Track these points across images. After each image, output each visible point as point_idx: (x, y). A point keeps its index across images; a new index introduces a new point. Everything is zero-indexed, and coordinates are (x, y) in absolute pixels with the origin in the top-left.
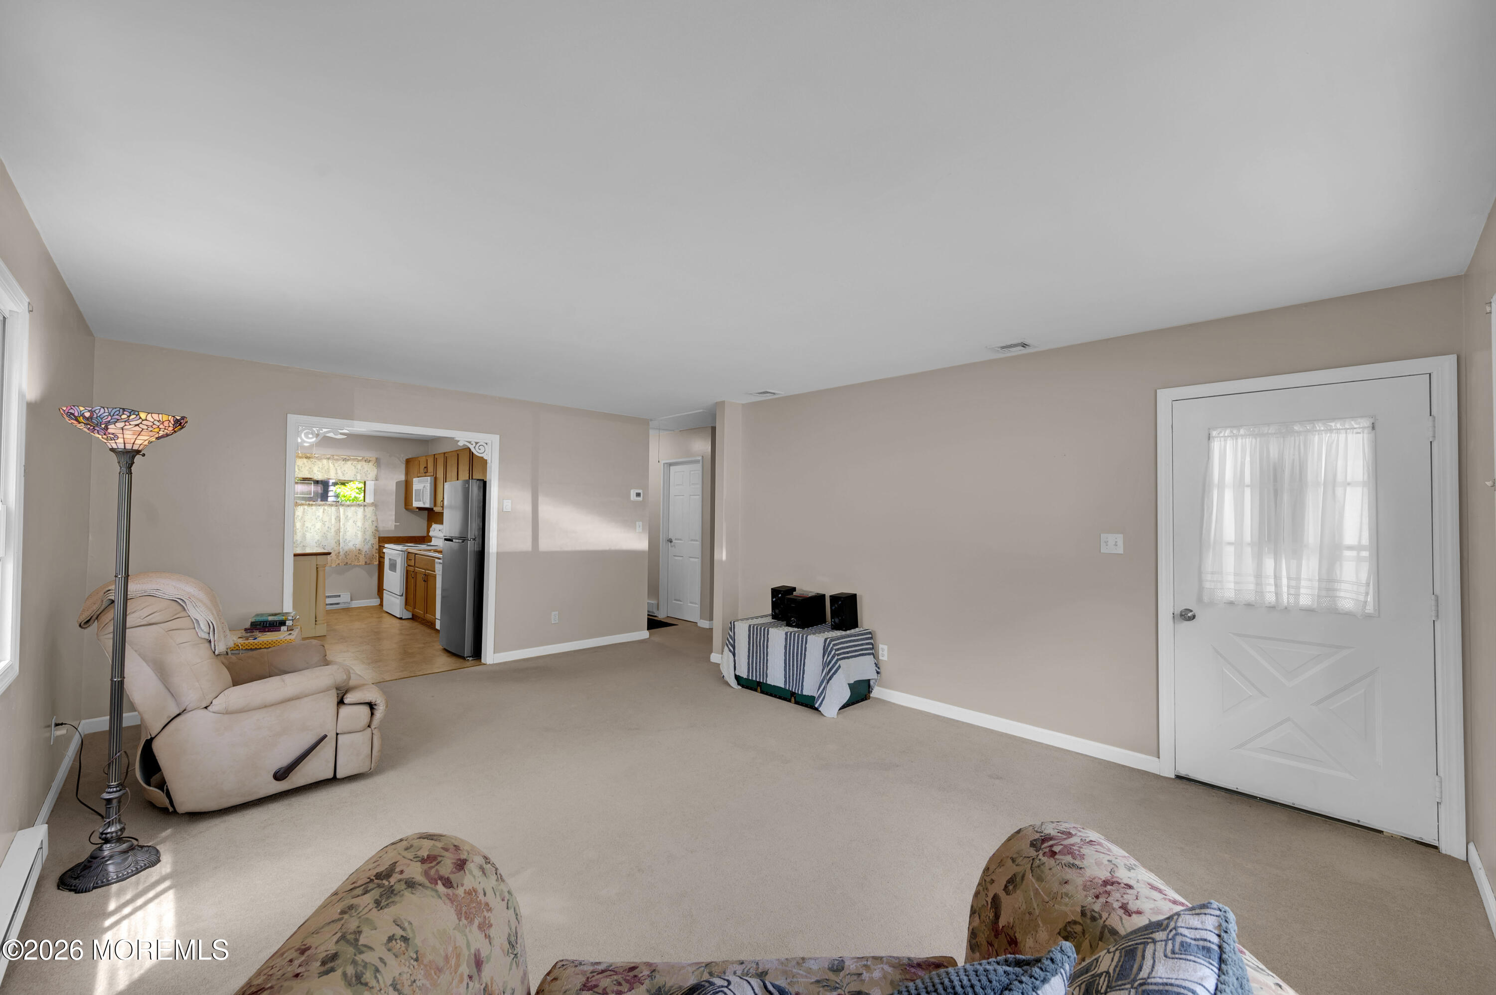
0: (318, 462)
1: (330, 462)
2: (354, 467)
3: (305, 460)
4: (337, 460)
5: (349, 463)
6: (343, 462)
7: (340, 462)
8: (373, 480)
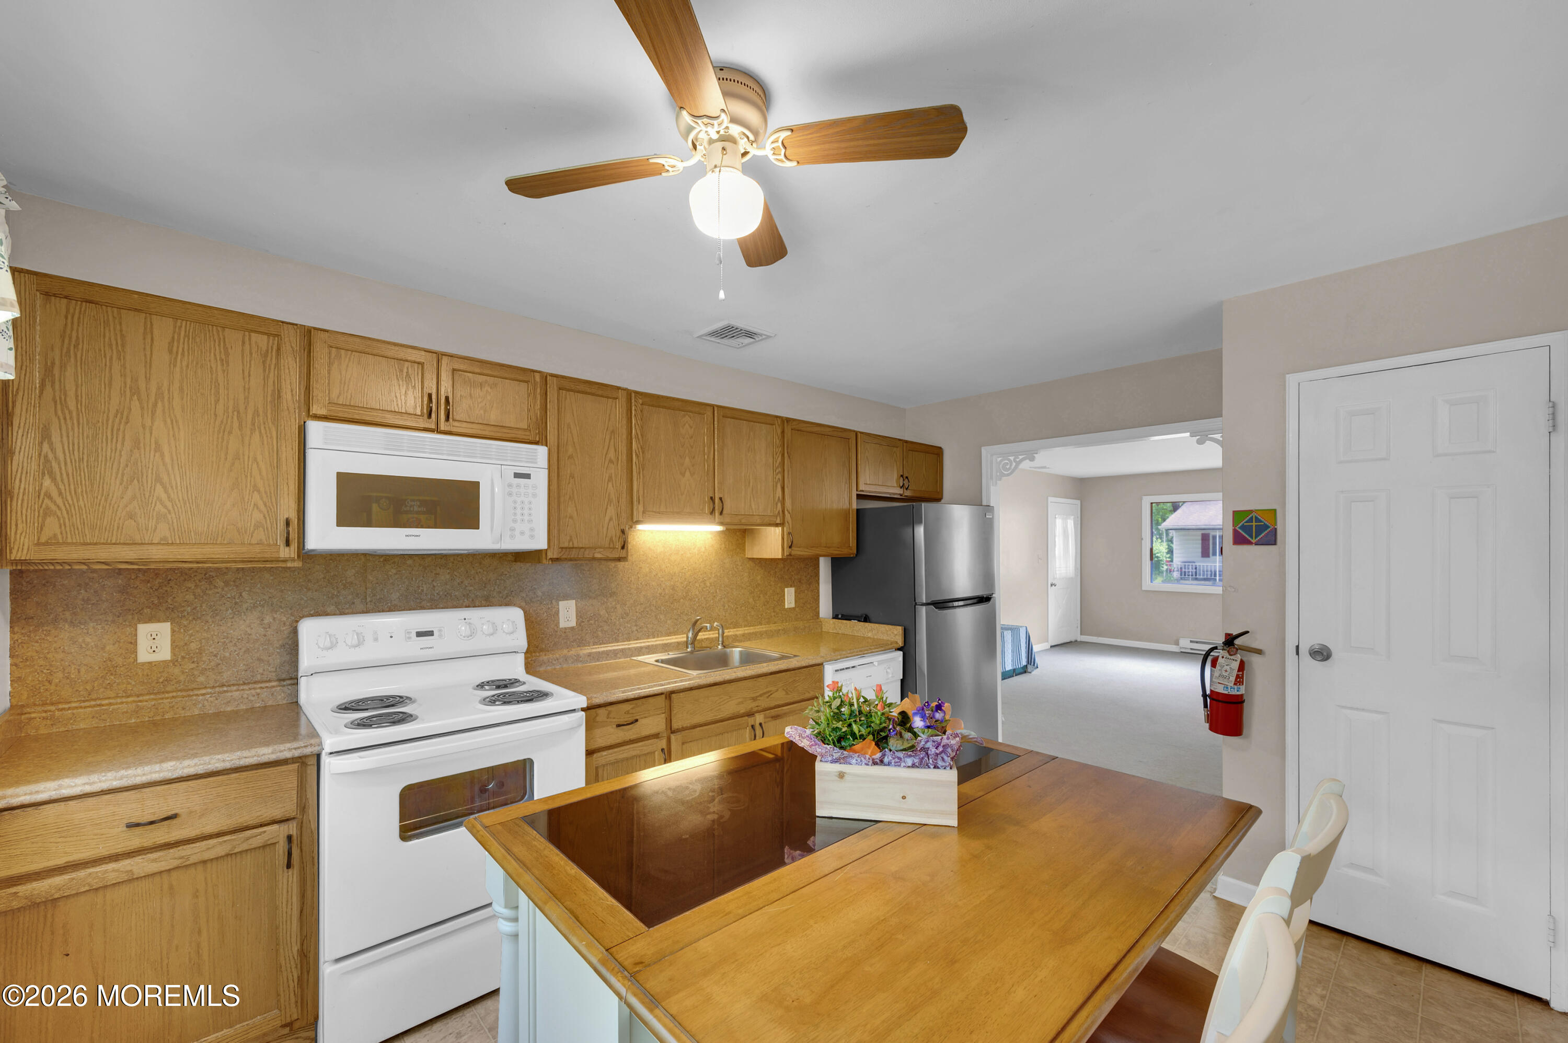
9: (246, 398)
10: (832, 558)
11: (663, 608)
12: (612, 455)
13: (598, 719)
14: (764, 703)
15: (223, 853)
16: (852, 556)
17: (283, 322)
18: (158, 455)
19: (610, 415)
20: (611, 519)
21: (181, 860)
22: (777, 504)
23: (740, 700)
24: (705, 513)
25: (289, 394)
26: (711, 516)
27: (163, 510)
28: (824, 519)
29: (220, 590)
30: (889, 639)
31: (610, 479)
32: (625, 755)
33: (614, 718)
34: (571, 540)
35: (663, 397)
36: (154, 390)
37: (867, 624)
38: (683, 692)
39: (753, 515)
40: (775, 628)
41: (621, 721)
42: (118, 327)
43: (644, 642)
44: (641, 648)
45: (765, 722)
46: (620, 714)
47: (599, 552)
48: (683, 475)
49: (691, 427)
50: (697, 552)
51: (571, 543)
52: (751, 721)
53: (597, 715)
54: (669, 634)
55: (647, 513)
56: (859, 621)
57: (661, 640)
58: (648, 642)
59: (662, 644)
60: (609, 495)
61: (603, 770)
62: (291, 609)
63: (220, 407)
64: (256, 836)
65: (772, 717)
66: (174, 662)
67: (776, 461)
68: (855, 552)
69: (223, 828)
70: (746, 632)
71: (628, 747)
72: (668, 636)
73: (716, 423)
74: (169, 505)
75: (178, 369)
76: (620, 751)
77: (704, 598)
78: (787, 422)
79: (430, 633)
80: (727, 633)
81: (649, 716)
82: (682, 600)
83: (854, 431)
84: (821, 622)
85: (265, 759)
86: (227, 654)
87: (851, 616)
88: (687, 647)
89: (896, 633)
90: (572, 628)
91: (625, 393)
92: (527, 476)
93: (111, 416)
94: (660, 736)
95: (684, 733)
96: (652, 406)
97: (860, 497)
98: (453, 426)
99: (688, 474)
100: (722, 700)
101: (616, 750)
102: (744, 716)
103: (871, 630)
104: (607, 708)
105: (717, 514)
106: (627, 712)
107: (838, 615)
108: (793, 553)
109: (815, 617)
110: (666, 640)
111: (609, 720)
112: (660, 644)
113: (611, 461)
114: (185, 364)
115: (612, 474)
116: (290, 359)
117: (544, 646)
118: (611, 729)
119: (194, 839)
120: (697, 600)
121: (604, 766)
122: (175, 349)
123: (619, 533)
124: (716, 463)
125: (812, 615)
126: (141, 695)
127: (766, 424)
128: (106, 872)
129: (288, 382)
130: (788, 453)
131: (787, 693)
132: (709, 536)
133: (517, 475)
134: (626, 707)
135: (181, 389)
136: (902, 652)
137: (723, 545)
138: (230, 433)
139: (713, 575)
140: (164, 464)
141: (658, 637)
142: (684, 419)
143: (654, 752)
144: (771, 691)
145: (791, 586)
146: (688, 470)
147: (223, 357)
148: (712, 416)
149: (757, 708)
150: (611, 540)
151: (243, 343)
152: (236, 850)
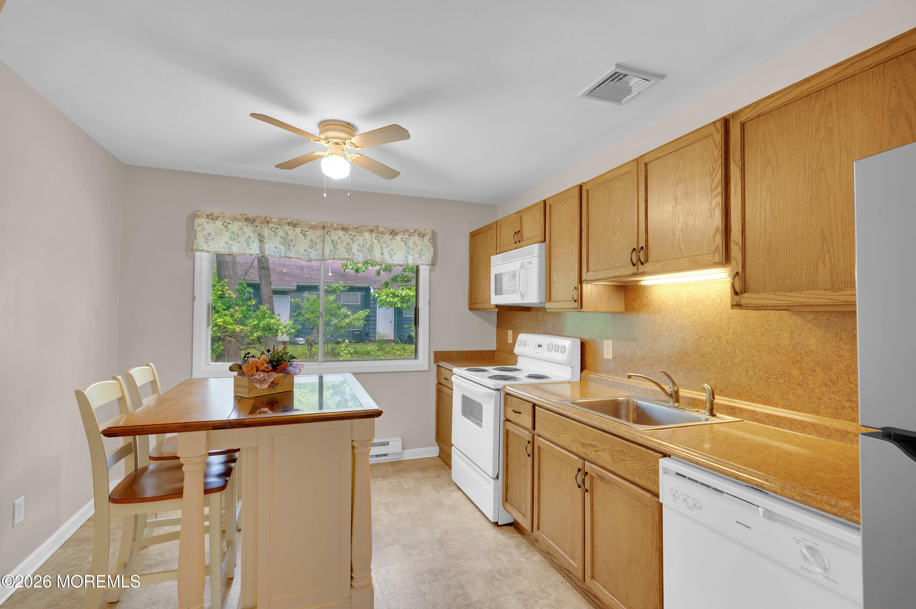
0: (358, 237)
1: (374, 235)
2: (404, 244)
3: (341, 233)
4: (382, 233)
5: (398, 237)
6: (390, 237)
7: (386, 236)
8: (428, 265)
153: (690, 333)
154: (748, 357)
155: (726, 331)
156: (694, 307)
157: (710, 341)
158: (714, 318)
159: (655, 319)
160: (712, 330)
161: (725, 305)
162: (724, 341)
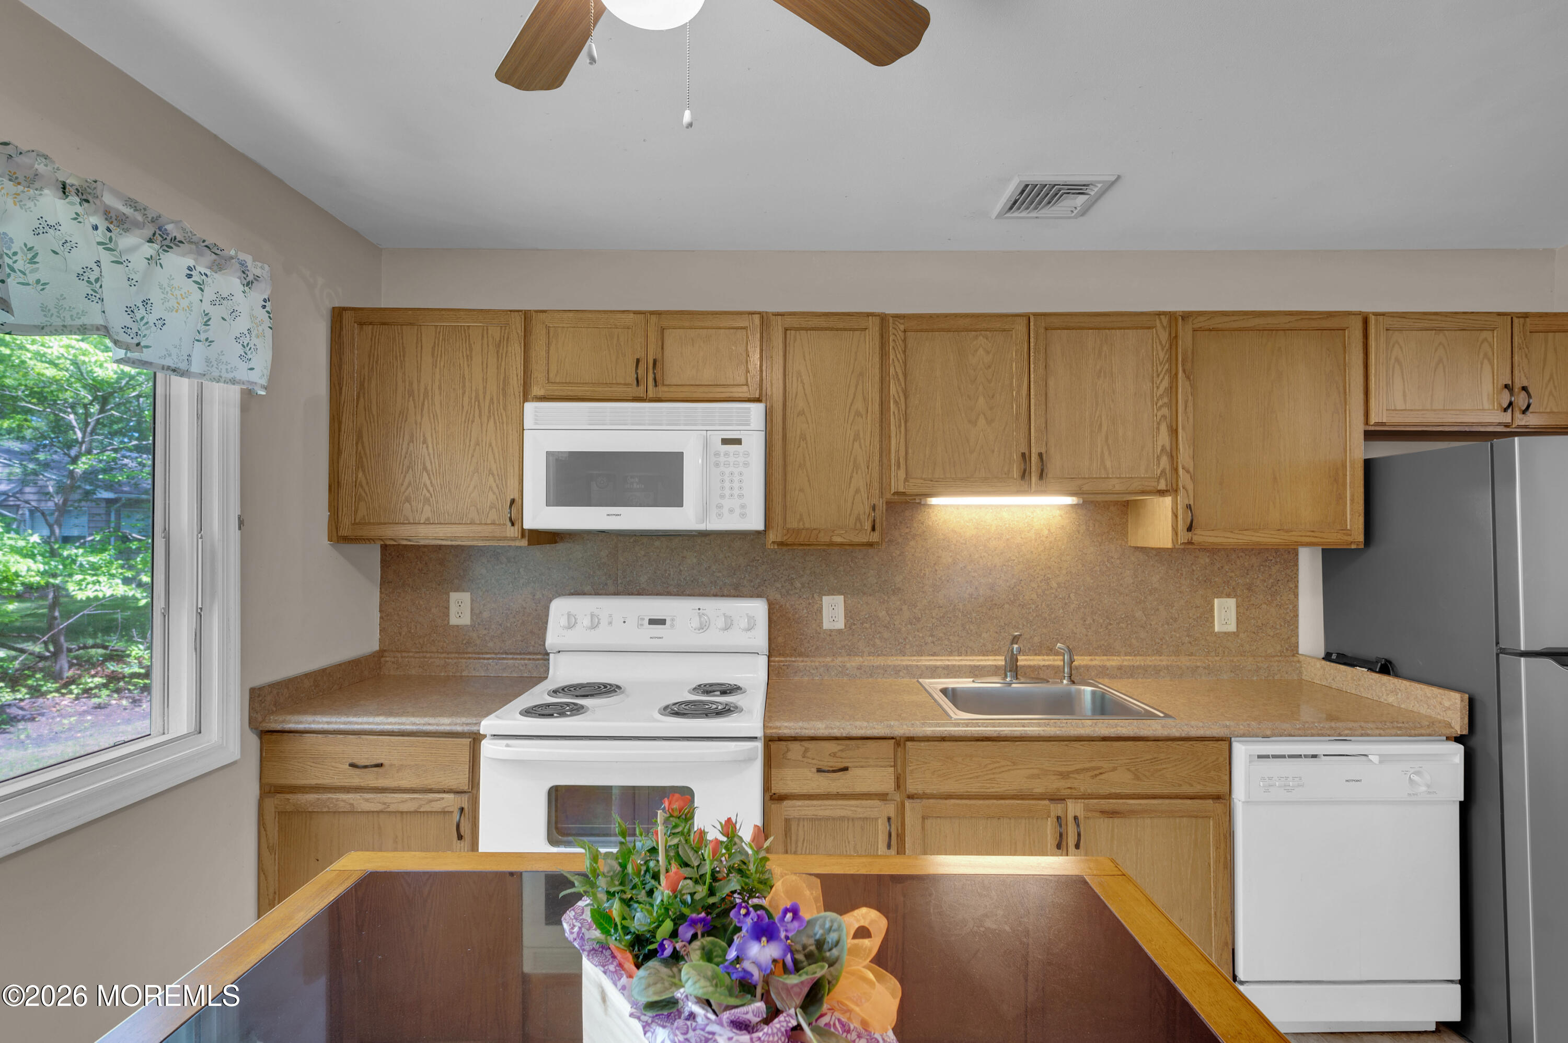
9: (485, 388)
10: (1323, 550)
11: (974, 615)
12: (859, 405)
13: (790, 755)
14: (1084, 784)
15: (412, 809)
16: (1353, 547)
17: (511, 311)
18: (425, 446)
19: (856, 353)
20: (857, 491)
21: (384, 806)
22: (1159, 458)
23: (1036, 771)
24: (1013, 478)
25: (515, 378)
26: (1022, 482)
27: (428, 495)
28: (1275, 479)
29: (504, 566)
30: (1433, 714)
31: (857, 437)
32: (827, 813)
33: (813, 759)
34: (801, 519)
35: (938, 316)
36: (422, 390)
37: (1385, 678)
38: (928, 741)
39: (1108, 478)
40: (1188, 664)
41: (825, 765)
42: (401, 341)
43: (942, 660)
44: (936, 667)
45: (1086, 818)
46: (825, 754)
47: (840, 535)
48: (974, 423)
49: (988, 353)
50: (1034, 537)
51: (801, 523)
52: (1056, 809)
53: (788, 750)
54: (985, 653)
55: (911, 481)
56: (1371, 670)
57: (970, 660)
58: (948, 660)
59: (970, 666)
60: (855, 460)
61: (798, 825)
62: (556, 587)
63: (466, 399)
64: (437, 800)
65: (1102, 812)
66: (473, 626)
67: (1158, 388)
68: (1361, 538)
69: (413, 786)
70: (1125, 663)
71: (834, 802)
72: (984, 655)
73: (1032, 340)
74: (431, 489)
75: (438, 370)
76: (821, 806)
77: (1048, 606)
78: (1183, 319)
79: (662, 622)
80: (1079, 661)
81: (869, 766)
82: (1006, 606)
83: (1360, 313)
84: (1299, 662)
85: (442, 728)
86: (509, 625)
87: (1356, 659)
88: (1006, 676)
89: (1447, 704)
90: (840, 631)
91: (877, 320)
92: (738, 442)
93: (397, 416)
94: (889, 797)
95: (925, 802)
96: (921, 331)
97: (1370, 435)
98: (662, 391)
99: (982, 422)
100: (997, 765)
101: (815, 802)
102: (1044, 799)
103: (1394, 692)
104: (803, 743)
105: (1034, 479)
106: (834, 755)
107: (1331, 654)
108: (1196, 539)
109: (1289, 653)
110: (978, 660)
111: (805, 760)
112: (966, 665)
113: (858, 414)
114: (442, 364)
115: (859, 431)
116: (516, 345)
117: (803, 650)
118: (810, 773)
119: (394, 790)
120: (1033, 606)
121: (799, 819)
122: (436, 355)
123: (867, 509)
124: (1032, 401)
125: (1279, 648)
126: (451, 653)
127: (1136, 328)
128: (337, 800)
129: (514, 368)
130: (1184, 371)
131: (1137, 778)
132: (1057, 513)
133: (725, 442)
134: (833, 747)
135: (440, 388)
136: (1460, 748)
137: (1084, 527)
138: (473, 421)
139: (1064, 572)
140: (429, 455)
141: (966, 656)
142: (975, 342)
143: (877, 819)
144: (1099, 768)
145: (1228, 596)
146: (982, 416)
147: (468, 352)
148: (1025, 330)
149: (1069, 791)
150: (858, 519)
151: (483, 336)
152: (422, 810)
153: (1003, 575)
154: (1086, 601)
155: (1057, 572)
156: (1008, 540)
157: (1034, 585)
158: (1040, 555)
159: (938, 557)
160: (1037, 571)
161: (1055, 539)
162: (1054, 585)
